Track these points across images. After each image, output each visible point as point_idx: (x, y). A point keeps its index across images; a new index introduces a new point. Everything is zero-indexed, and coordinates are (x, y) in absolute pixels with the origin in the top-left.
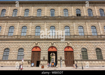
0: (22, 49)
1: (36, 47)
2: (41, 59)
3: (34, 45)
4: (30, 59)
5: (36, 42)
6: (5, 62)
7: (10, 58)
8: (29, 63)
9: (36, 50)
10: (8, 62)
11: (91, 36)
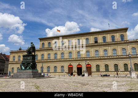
0: (63, 66)
1: (70, 65)
2: (73, 71)
3: (69, 64)
4: (68, 72)
5: (70, 62)
6: (56, 73)
7: (57, 71)
8: (67, 74)
9: (70, 67)
10: (57, 73)
11: (102, 57)
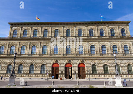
2: (60, 73)
3: (54, 62)
4: (51, 73)
5: (55, 59)
11: (100, 54)
